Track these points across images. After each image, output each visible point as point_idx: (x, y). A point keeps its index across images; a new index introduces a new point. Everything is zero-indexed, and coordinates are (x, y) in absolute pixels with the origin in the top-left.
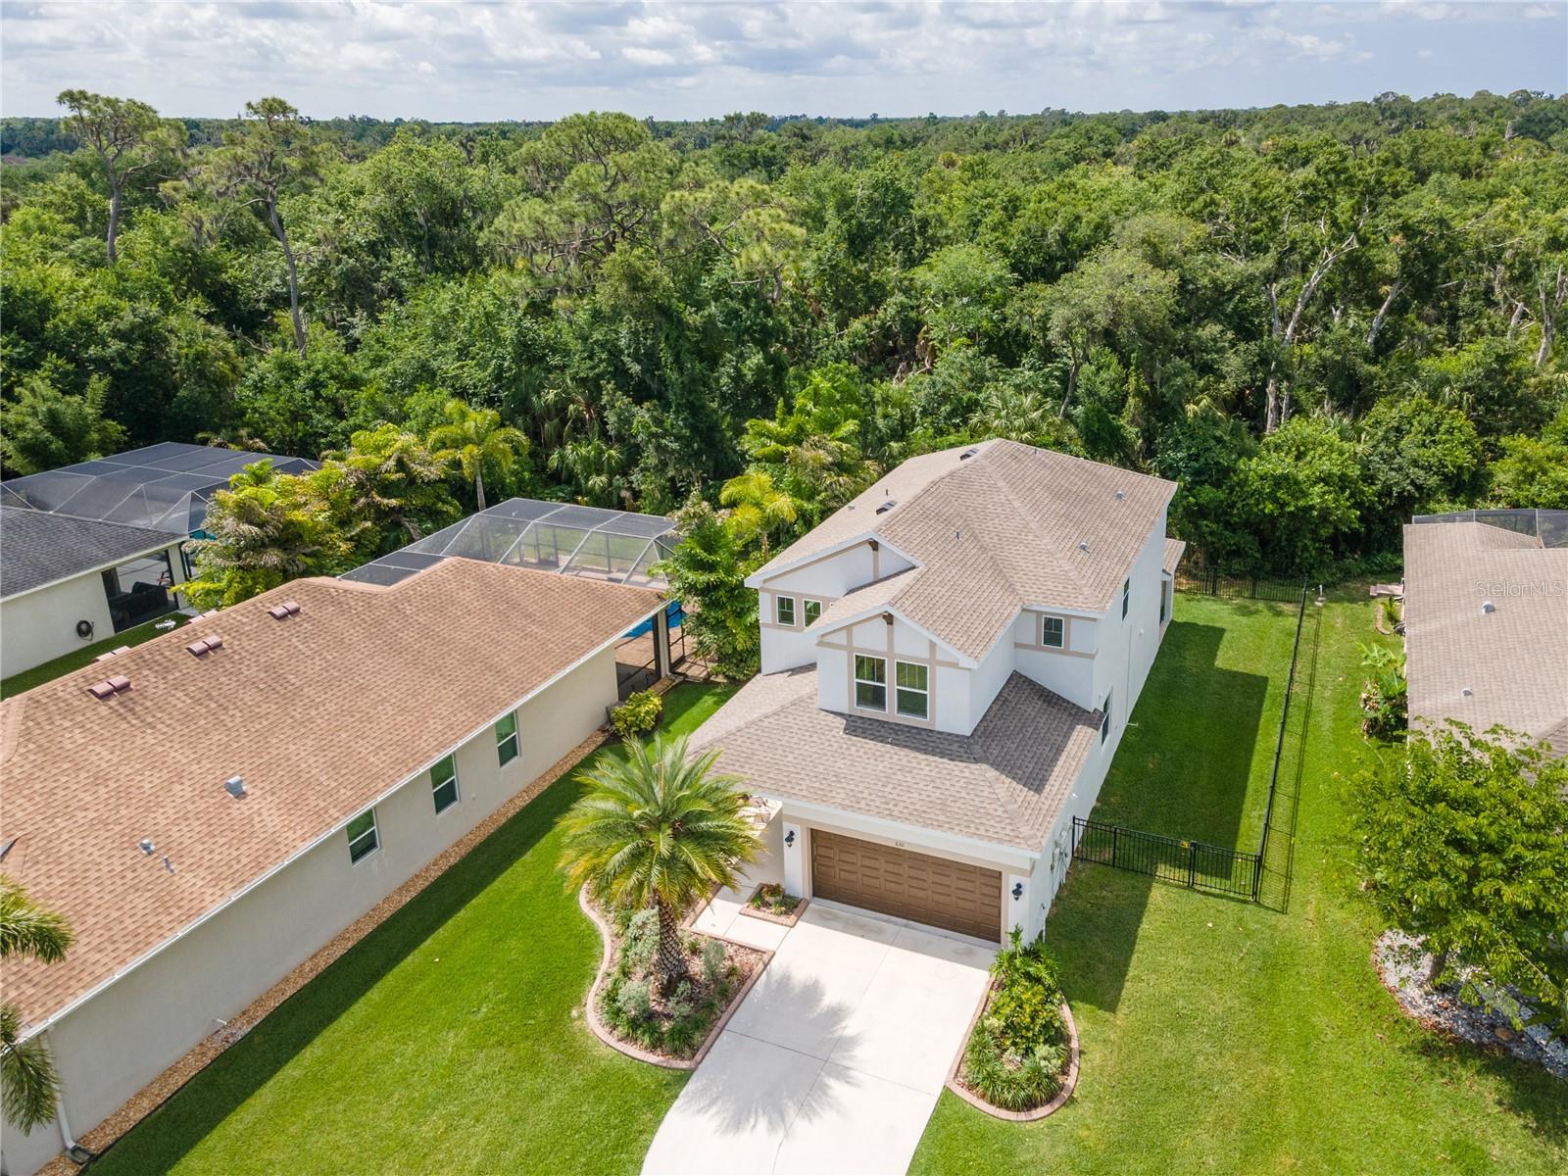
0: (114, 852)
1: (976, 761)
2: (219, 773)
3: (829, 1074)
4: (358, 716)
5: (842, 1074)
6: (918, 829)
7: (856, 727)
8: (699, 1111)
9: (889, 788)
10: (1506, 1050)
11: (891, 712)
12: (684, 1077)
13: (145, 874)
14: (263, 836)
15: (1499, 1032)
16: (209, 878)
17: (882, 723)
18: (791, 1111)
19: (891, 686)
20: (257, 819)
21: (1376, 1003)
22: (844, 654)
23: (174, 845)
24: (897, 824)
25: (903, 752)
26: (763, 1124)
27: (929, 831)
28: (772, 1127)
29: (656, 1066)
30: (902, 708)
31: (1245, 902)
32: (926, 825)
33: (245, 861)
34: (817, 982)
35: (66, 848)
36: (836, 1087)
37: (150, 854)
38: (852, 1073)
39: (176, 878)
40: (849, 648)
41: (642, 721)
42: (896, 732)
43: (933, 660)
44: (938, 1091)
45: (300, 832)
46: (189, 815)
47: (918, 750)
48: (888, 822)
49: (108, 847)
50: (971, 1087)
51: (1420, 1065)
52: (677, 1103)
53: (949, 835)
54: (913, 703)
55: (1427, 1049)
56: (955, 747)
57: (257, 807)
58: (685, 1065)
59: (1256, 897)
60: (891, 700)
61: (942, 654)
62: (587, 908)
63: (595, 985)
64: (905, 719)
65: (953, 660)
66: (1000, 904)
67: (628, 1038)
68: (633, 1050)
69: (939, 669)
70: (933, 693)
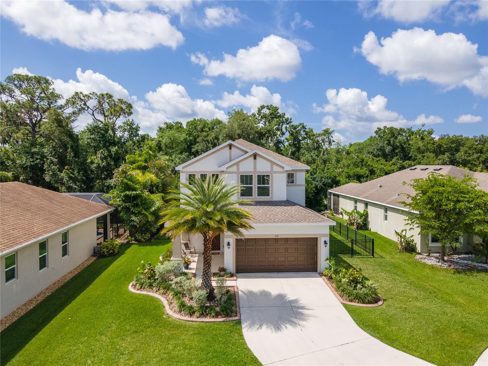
1: (294, 205)
3: (298, 309)
5: (303, 308)
9: (268, 216)
10: (476, 269)
11: (255, 196)
12: (238, 322)
15: (470, 266)
18: (296, 321)
19: (255, 185)
21: (431, 267)
22: (235, 175)
26: (289, 326)
29: (222, 322)
30: (259, 195)
31: (371, 258)
32: (289, 222)
38: (306, 307)
40: (237, 172)
41: (115, 248)
42: (259, 203)
43: (272, 172)
44: (341, 305)
50: (351, 301)
51: (460, 276)
52: (244, 330)
54: (264, 191)
55: (459, 272)
56: (283, 203)
58: (236, 318)
59: (373, 255)
60: (255, 191)
61: (276, 168)
62: (138, 292)
63: (167, 307)
64: (261, 198)
65: (280, 170)
66: (316, 254)
67: (202, 315)
68: (208, 319)
69: (274, 175)
70: (272, 185)
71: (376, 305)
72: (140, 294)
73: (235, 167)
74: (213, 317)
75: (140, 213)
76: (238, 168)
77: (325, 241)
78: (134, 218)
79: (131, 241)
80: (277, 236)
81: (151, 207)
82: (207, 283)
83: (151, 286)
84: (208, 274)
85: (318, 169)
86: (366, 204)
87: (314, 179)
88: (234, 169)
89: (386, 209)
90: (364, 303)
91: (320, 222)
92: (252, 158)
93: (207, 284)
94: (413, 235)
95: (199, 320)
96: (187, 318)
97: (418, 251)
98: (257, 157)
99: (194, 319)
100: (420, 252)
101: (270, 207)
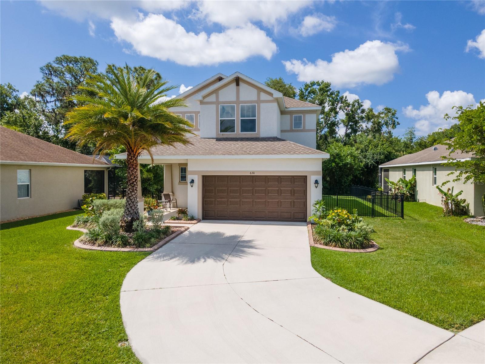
1: (284, 140)
6: (264, 156)
11: (238, 132)
17: (233, 138)
19: (238, 118)
22: (215, 106)
24: (253, 156)
27: (270, 156)
29: (127, 251)
30: (243, 129)
31: (399, 219)
32: (268, 154)
40: (217, 103)
42: (241, 139)
43: (259, 100)
44: (308, 248)
50: (326, 244)
52: (147, 259)
58: (148, 250)
59: (402, 217)
60: (238, 126)
61: (264, 96)
64: (245, 134)
65: (269, 98)
66: (306, 198)
68: (110, 248)
69: (262, 105)
70: (259, 118)
71: (362, 251)
73: (214, 96)
74: (119, 246)
76: (217, 97)
77: (316, 181)
80: (253, 173)
82: (130, 209)
84: (131, 198)
85: (370, 146)
86: (415, 169)
87: (365, 157)
88: (213, 98)
89: (435, 169)
90: (343, 247)
91: (308, 154)
92: (234, 84)
93: (130, 211)
94: (462, 191)
95: (99, 248)
97: (471, 214)
98: (240, 82)
99: (94, 247)
100: (473, 214)
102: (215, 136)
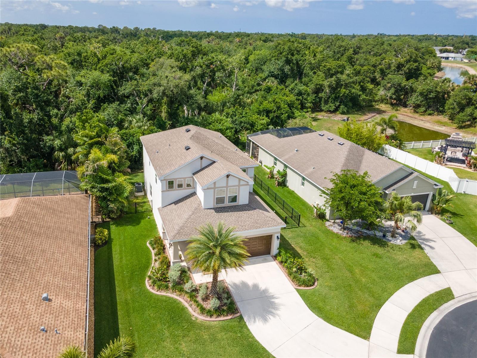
0: (35, 337)
1: (255, 209)
2: (34, 296)
3: (270, 299)
4: (52, 260)
5: (273, 297)
6: (255, 230)
7: (218, 210)
8: (254, 322)
9: (240, 223)
10: (363, 235)
11: (227, 203)
12: (241, 318)
13: (53, 339)
14: (72, 310)
15: (359, 233)
16: (73, 330)
17: (224, 207)
18: (273, 311)
19: (227, 196)
20: (64, 305)
21: (337, 236)
22: (213, 190)
23: (50, 325)
24: (249, 231)
25: (236, 213)
26: (271, 317)
27: (258, 230)
28: (274, 317)
29: (232, 318)
30: (230, 201)
31: (297, 227)
32: (256, 229)
33: (76, 320)
34: (242, 281)
35: (19, 343)
36: (276, 301)
37: (46, 331)
38: (275, 296)
39: (64, 335)
40: (214, 188)
42: (229, 208)
43: (239, 185)
44: (295, 290)
45: (80, 304)
46: (43, 314)
47: (239, 211)
48: (246, 231)
49: (31, 336)
50: (300, 286)
51: (354, 244)
52: (247, 324)
53: (263, 229)
54: (233, 199)
55: (353, 241)
56: (247, 207)
57: (59, 302)
58: (238, 314)
59: (299, 225)
60: (226, 200)
61: (242, 183)
62: (158, 293)
63: (190, 309)
64: (230, 204)
65: (245, 183)
66: (271, 244)
67: (219, 316)
68: (222, 318)
69: (241, 187)
70: (239, 194)
72: (162, 296)
73: (213, 184)
74: (225, 316)
75: (115, 200)
76: (215, 185)
77: (277, 237)
78: (112, 205)
79: (106, 219)
80: (247, 237)
81: (123, 193)
83: (167, 287)
86: (286, 166)
88: (212, 186)
89: (304, 179)
91: (276, 226)
92: (226, 177)
95: (217, 319)
96: (208, 319)
97: (327, 218)
99: (213, 319)
101: (239, 213)
102: (212, 207)
